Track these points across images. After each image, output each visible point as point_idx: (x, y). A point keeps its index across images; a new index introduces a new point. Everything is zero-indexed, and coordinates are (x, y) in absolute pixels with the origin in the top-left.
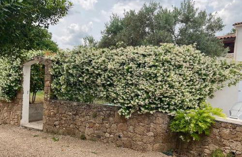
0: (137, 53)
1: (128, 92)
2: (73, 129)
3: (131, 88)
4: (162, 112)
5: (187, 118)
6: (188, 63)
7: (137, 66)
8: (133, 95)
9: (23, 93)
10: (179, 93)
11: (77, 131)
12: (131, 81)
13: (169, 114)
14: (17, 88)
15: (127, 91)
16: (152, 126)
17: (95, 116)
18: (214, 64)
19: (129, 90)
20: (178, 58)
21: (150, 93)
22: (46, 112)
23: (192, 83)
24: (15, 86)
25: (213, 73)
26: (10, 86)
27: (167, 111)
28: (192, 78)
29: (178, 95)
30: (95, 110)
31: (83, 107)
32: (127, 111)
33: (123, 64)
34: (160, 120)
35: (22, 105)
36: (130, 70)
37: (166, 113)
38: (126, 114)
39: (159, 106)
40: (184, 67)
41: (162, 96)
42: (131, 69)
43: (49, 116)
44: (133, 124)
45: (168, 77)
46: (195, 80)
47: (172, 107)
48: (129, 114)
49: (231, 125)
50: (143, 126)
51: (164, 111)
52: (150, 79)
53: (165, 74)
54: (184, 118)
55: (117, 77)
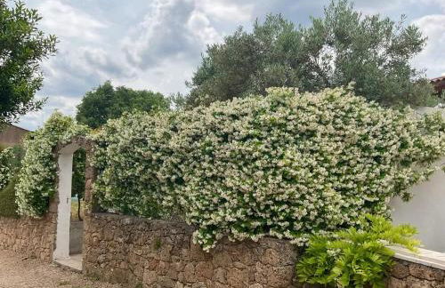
0: (222, 114)
1: (207, 195)
2: (124, 272)
3: (212, 185)
4: (276, 237)
5: (332, 253)
6: (330, 126)
7: (220, 139)
8: (215, 200)
9: (59, 202)
10: (310, 194)
11: (131, 276)
12: (211, 170)
13: (292, 242)
14: (46, 194)
15: (204, 192)
16: (259, 270)
17: (158, 246)
18: (401, 122)
19: (208, 190)
20: (304, 117)
21: (245, 195)
22: (87, 236)
23: (345, 168)
24: (44, 190)
25: (399, 144)
26: (36, 191)
27: (287, 234)
28: (344, 158)
29: (308, 197)
30: (158, 234)
31: (140, 227)
32: (209, 236)
33: (196, 137)
34: (273, 256)
35: (56, 224)
36: (207, 148)
37: (285, 239)
38: (205, 241)
39: (269, 223)
40: (319, 135)
41: (271, 202)
42: (210, 145)
43: (91, 245)
44: (223, 263)
45: (281, 157)
46: (352, 162)
47: (298, 226)
48: (211, 241)
49: (430, 272)
50: (242, 269)
51: (280, 236)
52: (245, 165)
53: (273, 153)
54: (324, 250)
55: (188, 165)
